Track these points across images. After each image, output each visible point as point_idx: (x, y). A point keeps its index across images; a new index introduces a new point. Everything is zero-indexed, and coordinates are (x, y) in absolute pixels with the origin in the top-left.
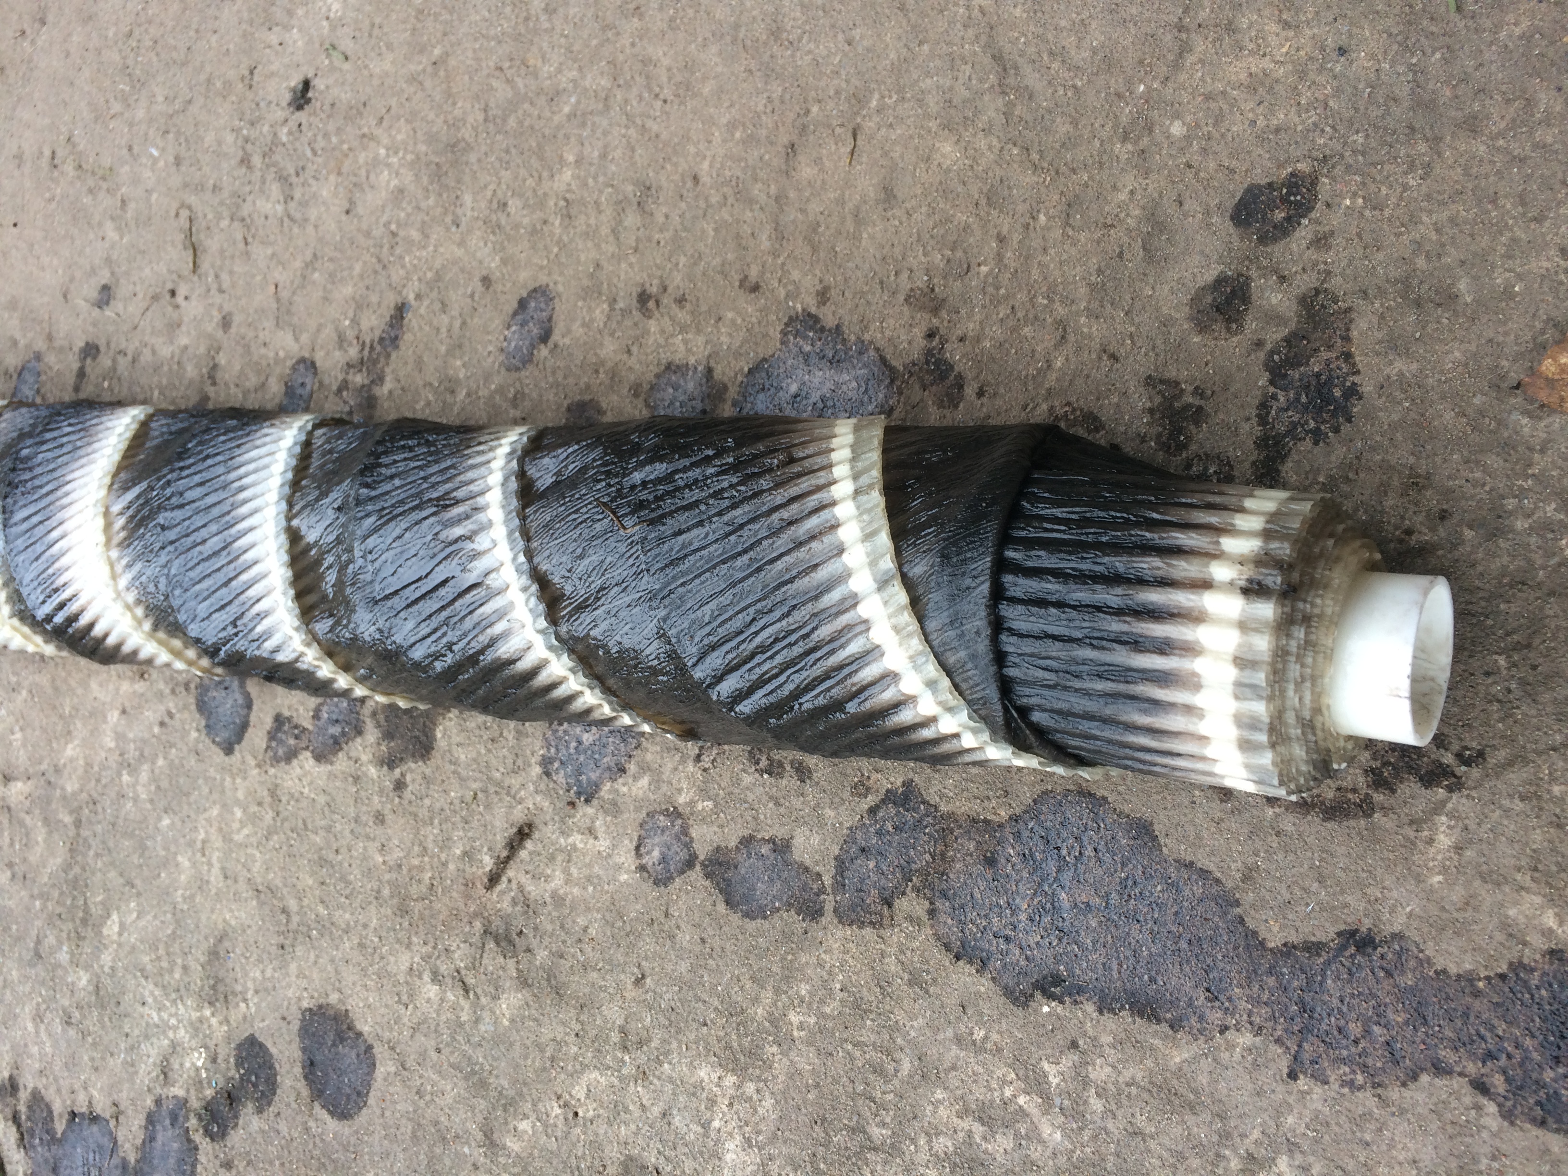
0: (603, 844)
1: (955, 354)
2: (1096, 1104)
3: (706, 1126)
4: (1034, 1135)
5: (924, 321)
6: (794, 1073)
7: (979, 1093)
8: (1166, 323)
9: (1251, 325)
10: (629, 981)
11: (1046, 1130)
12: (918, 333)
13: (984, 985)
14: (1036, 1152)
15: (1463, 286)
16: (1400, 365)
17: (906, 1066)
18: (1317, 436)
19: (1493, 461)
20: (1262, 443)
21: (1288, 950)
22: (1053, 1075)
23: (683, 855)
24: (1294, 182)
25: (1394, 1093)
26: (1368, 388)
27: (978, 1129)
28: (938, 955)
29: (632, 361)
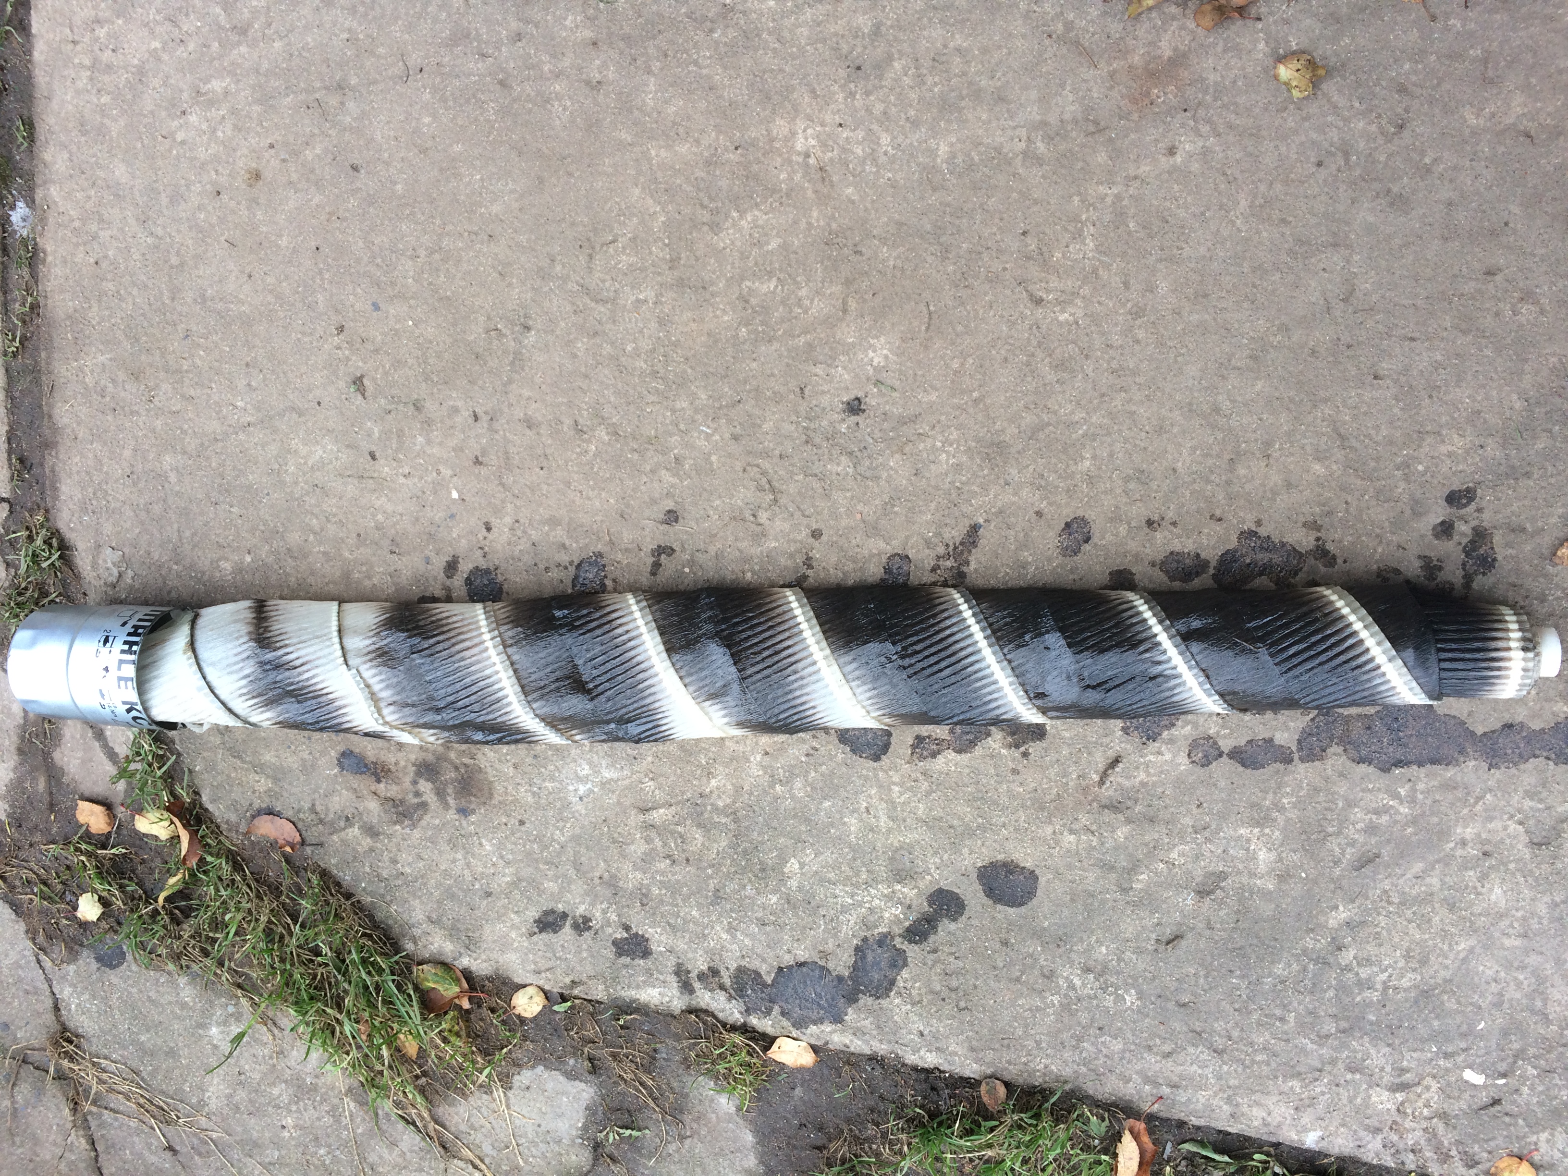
0: (1168, 757)
1: (1330, 547)
2: (1420, 797)
3: (1248, 850)
4: (1397, 812)
5: (1313, 535)
6: (1288, 820)
7: (1374, 805)
8: (1422, 536)
9: (1456, 538)
10: (1194, 807)
11: (1402, 810)
12: (1312, 539)
13: (1371, 769)
14: (1398, 818)
15: (1528, 525)
16: (1510, 551)
17: (1340, 804)
18: (1484, 574)
19: (1541, 580)
20: (1464, 577)
21: (1485, 734)
22: (1402, 792)
23: (1216, 753)
24: (1468, 490)
25: (1522, 766)
26: (1499, 558)
27: (1374, 817)
28: (1349, 763)
29: (1148, 551)
